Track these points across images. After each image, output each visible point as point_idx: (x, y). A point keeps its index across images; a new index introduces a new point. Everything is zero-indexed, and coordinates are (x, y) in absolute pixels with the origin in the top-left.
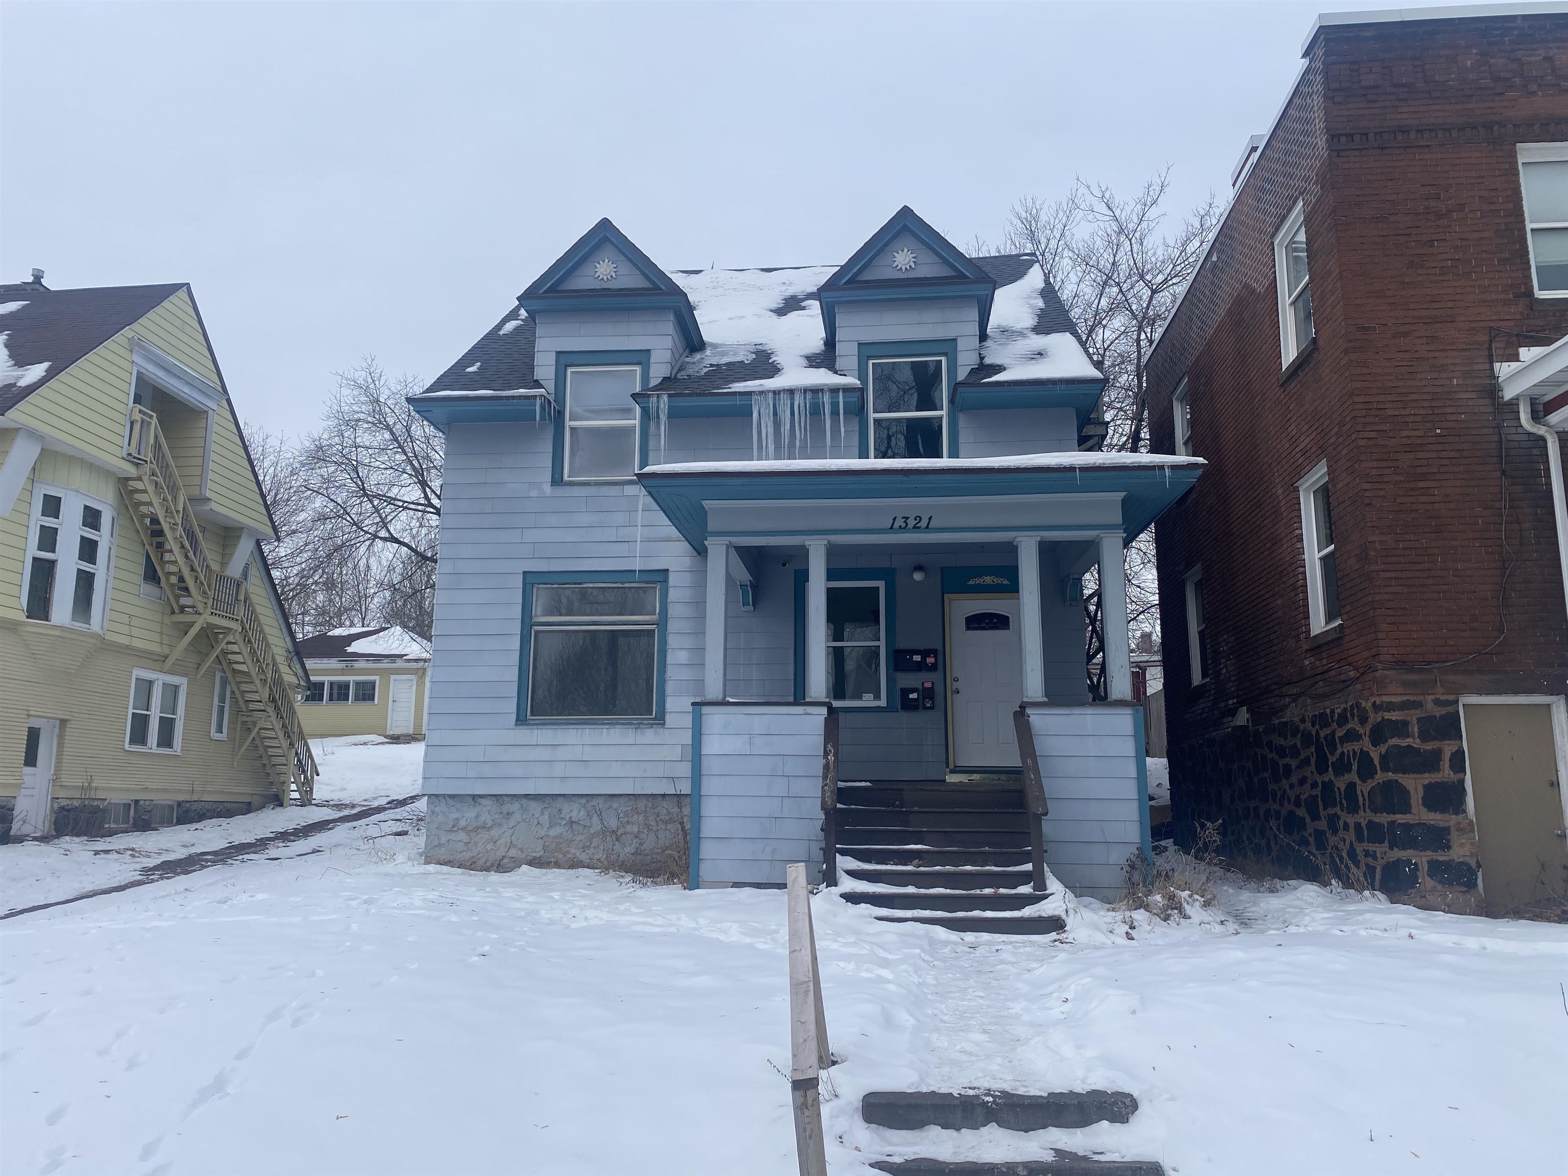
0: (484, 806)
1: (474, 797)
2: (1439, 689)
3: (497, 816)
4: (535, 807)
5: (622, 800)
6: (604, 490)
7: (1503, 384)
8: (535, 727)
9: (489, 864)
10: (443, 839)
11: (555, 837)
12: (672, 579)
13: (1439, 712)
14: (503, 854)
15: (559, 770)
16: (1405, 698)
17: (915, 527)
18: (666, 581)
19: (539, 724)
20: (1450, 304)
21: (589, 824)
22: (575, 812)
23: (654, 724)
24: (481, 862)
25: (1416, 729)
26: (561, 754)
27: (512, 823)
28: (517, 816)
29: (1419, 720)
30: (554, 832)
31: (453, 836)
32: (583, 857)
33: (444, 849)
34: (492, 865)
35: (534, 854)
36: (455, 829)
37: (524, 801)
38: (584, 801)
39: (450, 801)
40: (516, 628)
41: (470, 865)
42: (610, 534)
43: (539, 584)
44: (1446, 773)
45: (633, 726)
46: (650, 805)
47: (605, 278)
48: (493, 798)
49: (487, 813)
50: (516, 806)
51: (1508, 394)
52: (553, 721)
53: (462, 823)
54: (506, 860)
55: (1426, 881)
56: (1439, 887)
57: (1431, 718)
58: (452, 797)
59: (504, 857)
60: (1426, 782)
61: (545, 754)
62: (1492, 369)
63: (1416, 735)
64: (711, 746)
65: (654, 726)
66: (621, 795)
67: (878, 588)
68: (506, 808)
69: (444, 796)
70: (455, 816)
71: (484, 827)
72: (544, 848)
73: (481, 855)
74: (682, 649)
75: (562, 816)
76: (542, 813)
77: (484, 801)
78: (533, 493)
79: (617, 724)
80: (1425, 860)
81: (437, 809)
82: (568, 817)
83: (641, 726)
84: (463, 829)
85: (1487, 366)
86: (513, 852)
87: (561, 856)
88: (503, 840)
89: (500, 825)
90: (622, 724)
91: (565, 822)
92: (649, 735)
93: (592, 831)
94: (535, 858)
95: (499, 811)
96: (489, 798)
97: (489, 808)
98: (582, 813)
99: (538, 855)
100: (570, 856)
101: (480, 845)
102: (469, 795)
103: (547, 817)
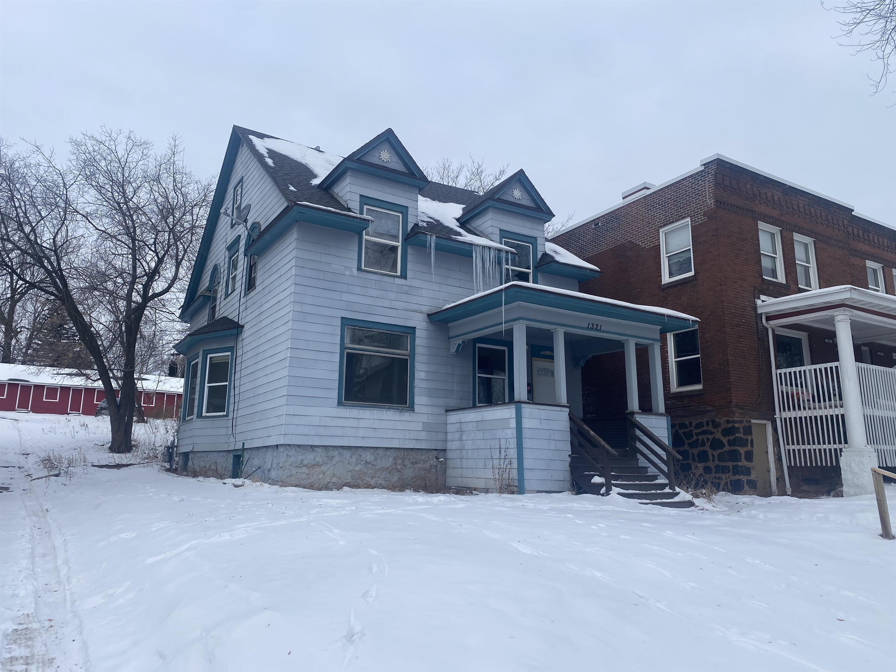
0: (318, 452)
1: (312, 446)
2: (747, 417)
3: (325, 458)
4: (347, 454)
5: (392, 451)
6: (385, 279)
7: (758, 308)
8: (348, 407)
9: (321, 486)
10: (294, 472)
11: (358, 471)
12: (418, 333)
13: (747, 425)
14: (329, 481)
15: (361, 433)
16: (740, 419)
17: (596, 329)
18: (414, 333)
19: (351, 406)
20: (745, 274)
21: (375, 464)
22: (369, 456)
23: (409, 410)
24: (317, 485)
25: (742, 431)
26: (363, 423)
27: (334, 463)
28: (337, 459)
29: (743, 427)
30: (357, 468)
31: (299, 470)
32: (373, 482)
33: (294, 478)
34: (323, 487)
35: (347, 481)
36: (301, 465)
37: (340, 450)
38: (373, 451)
39: (298, 449)
40: (337, 349)
41: (311, 487)
42: (387, 303)
43: (348, 325)
44: (749, 448)
45: (399, 411)
46: (405, 454)
47: (385, 161)
48: (323, 448)
49: (319, 456)
50: (336, 453)
51: (760, 311)
52: (358, 405)
53: (305, 462)
54: (330, 484)
55: (746, 487)
56: (749, 489)
57: (745, 426)
58: (299, 446)
59: (329, 482)
60: (745, 450)
61: (355, 423)
62: (755, 301)
63: (742, 433)
64: (526, 423)
65: (409, 411)
66: (391, 448)
67: (505, 350)
68: (331, 453)
69: (294, 445)
70: (301, 457)
71: (318, 465)
72: (353, 477)
73: (316, 481)
74: (422, 371)
75: (362, 459)
76: (351, 457)
77: (317, 449)
78: (348, 273)
79: (392, 409)
80: (746, 479)
81: (290, 453)
82: (364, 460)
83: (403, 411)
84: (306, 466)
85: (753, 300)
86: (334, 480)
87: (361, 482)
88: (329, 472)
89: (327, 463)
90: (394, 409)
91: (363, 463)
92: (407, 416)
93: (377, 468)
94: (347, 483)
95: (327, 456)
96: (321, 447)
97: (321, 453)
98: (372, 457)
99: (348, 481)
100: (365, 482)
101: (315, 475)
102: (309, 446)
103: (354, 459)
